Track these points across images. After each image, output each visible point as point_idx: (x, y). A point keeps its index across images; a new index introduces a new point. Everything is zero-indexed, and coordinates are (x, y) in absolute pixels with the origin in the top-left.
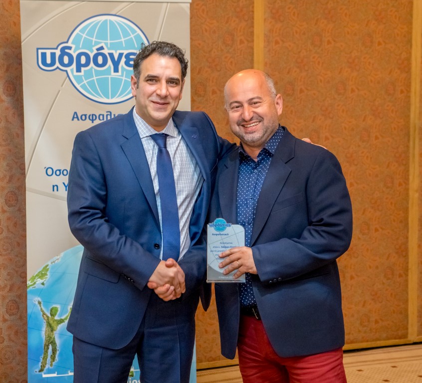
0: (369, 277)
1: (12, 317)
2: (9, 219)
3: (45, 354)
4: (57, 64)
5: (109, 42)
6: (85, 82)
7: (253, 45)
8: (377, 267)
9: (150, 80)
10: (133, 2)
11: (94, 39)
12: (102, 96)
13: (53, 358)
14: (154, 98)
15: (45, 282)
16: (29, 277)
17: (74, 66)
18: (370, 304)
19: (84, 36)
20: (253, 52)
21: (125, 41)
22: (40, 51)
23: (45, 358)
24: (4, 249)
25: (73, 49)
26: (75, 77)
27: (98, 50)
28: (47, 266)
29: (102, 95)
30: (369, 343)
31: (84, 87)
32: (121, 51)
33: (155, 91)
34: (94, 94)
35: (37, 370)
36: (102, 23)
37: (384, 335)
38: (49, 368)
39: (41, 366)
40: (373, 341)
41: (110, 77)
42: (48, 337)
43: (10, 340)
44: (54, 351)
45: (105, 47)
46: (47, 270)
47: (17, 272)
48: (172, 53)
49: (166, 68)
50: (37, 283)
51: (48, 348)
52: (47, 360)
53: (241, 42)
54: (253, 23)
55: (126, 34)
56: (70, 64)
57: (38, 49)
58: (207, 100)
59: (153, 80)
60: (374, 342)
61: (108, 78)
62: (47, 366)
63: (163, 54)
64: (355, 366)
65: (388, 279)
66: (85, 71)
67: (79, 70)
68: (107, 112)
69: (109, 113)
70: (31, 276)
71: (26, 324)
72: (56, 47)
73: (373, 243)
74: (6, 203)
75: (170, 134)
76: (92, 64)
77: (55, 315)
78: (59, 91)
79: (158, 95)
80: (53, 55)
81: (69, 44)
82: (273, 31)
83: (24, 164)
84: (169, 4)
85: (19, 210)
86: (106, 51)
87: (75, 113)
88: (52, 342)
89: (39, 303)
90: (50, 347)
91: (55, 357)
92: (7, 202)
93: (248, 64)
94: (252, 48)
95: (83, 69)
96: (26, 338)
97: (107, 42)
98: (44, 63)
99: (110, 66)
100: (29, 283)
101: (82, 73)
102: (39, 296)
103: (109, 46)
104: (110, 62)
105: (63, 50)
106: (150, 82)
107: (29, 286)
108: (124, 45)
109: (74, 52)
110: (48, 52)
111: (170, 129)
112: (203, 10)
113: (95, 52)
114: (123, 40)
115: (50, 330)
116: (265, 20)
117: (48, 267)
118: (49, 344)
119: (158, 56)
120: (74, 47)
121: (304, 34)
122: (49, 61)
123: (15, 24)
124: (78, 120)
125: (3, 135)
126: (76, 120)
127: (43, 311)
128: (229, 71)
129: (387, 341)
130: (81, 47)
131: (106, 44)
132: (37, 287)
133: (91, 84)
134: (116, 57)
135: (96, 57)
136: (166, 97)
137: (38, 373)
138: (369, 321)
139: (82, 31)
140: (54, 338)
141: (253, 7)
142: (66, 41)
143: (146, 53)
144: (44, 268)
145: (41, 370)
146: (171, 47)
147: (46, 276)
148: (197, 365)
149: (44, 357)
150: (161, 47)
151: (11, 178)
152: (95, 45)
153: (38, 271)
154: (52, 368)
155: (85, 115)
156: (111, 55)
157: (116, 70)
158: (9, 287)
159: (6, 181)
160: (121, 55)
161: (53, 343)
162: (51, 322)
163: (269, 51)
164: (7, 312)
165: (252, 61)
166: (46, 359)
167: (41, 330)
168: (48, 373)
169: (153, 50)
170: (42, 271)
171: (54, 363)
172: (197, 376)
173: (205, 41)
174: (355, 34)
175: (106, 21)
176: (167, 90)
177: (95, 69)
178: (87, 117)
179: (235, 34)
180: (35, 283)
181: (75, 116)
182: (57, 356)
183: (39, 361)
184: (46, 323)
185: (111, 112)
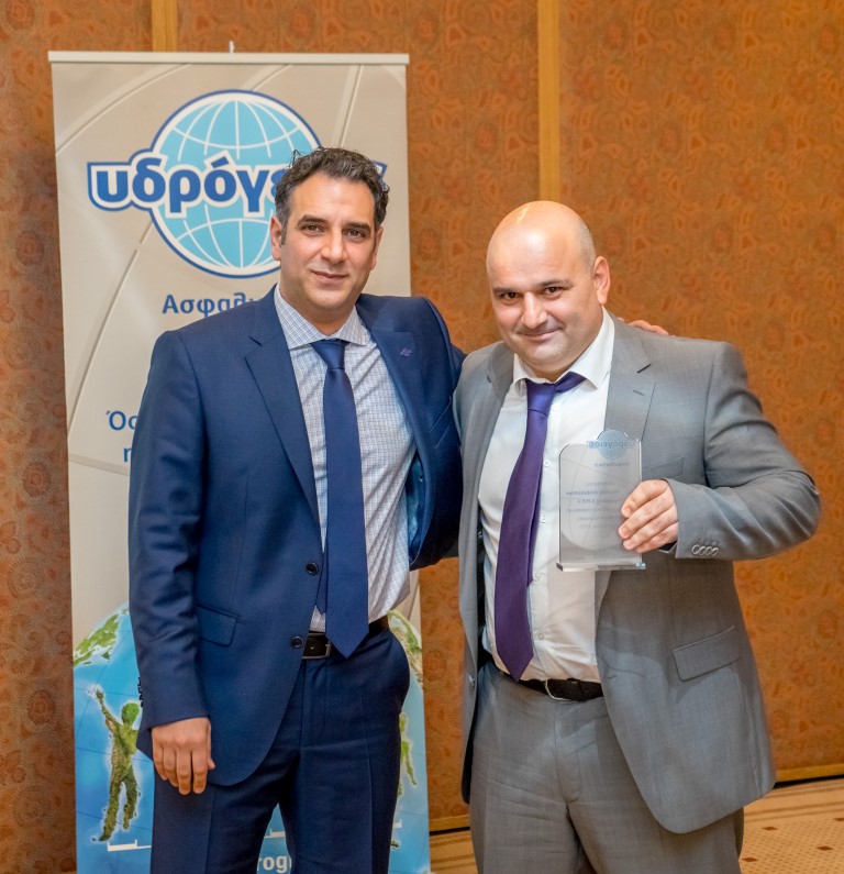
0: (785, 632)
1: (41, 727)
2: (31, 520)
3: (112, 803)
4: (131, 196)
5: (238, 148)
6: (189, 232)
7: (538, 151)
8: (803, 613)
9: (310, 227)
10: (286, 64)
11: (207, 143)
12: (226, 261)
13: (129, 811)
14: (317, 265)
15: (110, 653)
16: (77, 641)
17: (166, 199)
18: (789, 689)
19: (186, 136)
20: (538, 164)
21: (271, 145)
22: (95, 169)
23: (112, 812)
24: (22, 585)
25: (163, 164)
26: (167, 221)
27: (215, 164)
28: (115, 617)
29: (224, 258)
30: (788, 771)
31: (186, 242)
32: (264, 168)
33: (319, 251)
34: (209, 257)
35: (97, 837)
36: (224, 109)
37: (820, 755)
38: (120, 831)
39: (105, 828)
40: (796, 766)
41: (240, 220)
42: (118, 767)
43: (37, 774)
44: (131, 796)
45: (229, 158)
46: (115, 626)
47: (50, 632)
48: (354, 173)
49: (343, 202)
50: (94, 653)
51: (119, 791)
52: (118, 815)
53: (513, 144)
54: (536, 103)
55: (273, 131)
56: (157, 195)
57: (90, 165)
58: (442, 267)
59: (315, 227)
60: (797, 770)
61: (237, 223)
62: (117, 828)
63: (336, 173)
64: (760, 820)
65: (827, 636)
66: (188, 209)
67: (175, 208)
68: (236, 294)
69: (240, 297)
70: (82, 640)
71: (71, 739)
72: (127, 160)
73: (794, 561)
74: (26, 488)
75: (351, 340)
76: (203, 195)
77: (133, 720)
78: (136, 252)
79: (325, 259)
80: (122, 177)
81: (155, 154)
82: (578, 120)
83: (63, 406)
84: (362, 67)
85: (54, 502)
86: (232, 168)
87: (170, 297)
88: (126, 777)
89: (100, 696)
90: (123, 788)
91: (133, 808)
92: (28, 485)
93: (528, 190)
94: (537, 157)
95: (184, 205)
96: (71, 769)
97: (233, 147)
98: (104, 193)
99: (240, 199)
100: (77, 654)
101: (183, 214)
102: (98, 682)
103: (238, 157)
104: (240, 191)
105: (142, 166)
106: (308, 231)
107: (77, 661)
108: (270, 155)
109: (166, 170)
110: (112, 172)
111: (352, 329)
112: (433, 79)
113: (210, 169)
114: (267, 143)
115: (122, 752)
116: (561, 97)
117: (116, 621)
118: (120, 782)
119: (326, 177)
120: (164, 159)
121: (644, 125)
122: (113, 189)
123: (40, 113)
124: (176, 311)
125: (18, 346)
126: (170, 311)
127: (106, 713)
128: (487, 204)
129: (826, 767)
130: (179, 159)
131: (233, 153)
132: (94, 663)
133: (203, 236)
134: (253, 180)
135: (211, 179)
136: (341, 263)
137: (97, 842)
138: (787, 726)
139: (183, 126)
140: (131, 769)
141: (536, 71)
142: (148, 147)
143: (301, 172)
144: (108, 623)
145: (105, 837)
146: (353, 160)
147: (112, 640)
148: (430, 823)
149: (110, 809)
150: (332, 160)
151: (36, 434)
152: (210, 155)
153: (97, 629)
154: (128, 830)
155: (191, 302)
156: (243, 175)
157: (254, 207)
158: (33, 662)
159: (25, 441)
160: (263, 175)
161: (130, 780)
162: (124, 735)
163: (571, 161)
164: (30, 717)
165: (535, 184)
166: (115, 813)
167: (104, 753)
168: (119, 843)
169: (316, 167)
170: (105, 628)
171: (130, 821)
172: (431, 846)
173: (436, 144)
174: (750, 125)
175: (231, 104)
176: (344, 249)
177: (209, 206)
178: (195, 304)
179: (500, 128)
180: (89, 654)
181: (170, 304)
182: (137, 806)
183: (101, 818)
184: (113, 738)
185: (243, 295)
